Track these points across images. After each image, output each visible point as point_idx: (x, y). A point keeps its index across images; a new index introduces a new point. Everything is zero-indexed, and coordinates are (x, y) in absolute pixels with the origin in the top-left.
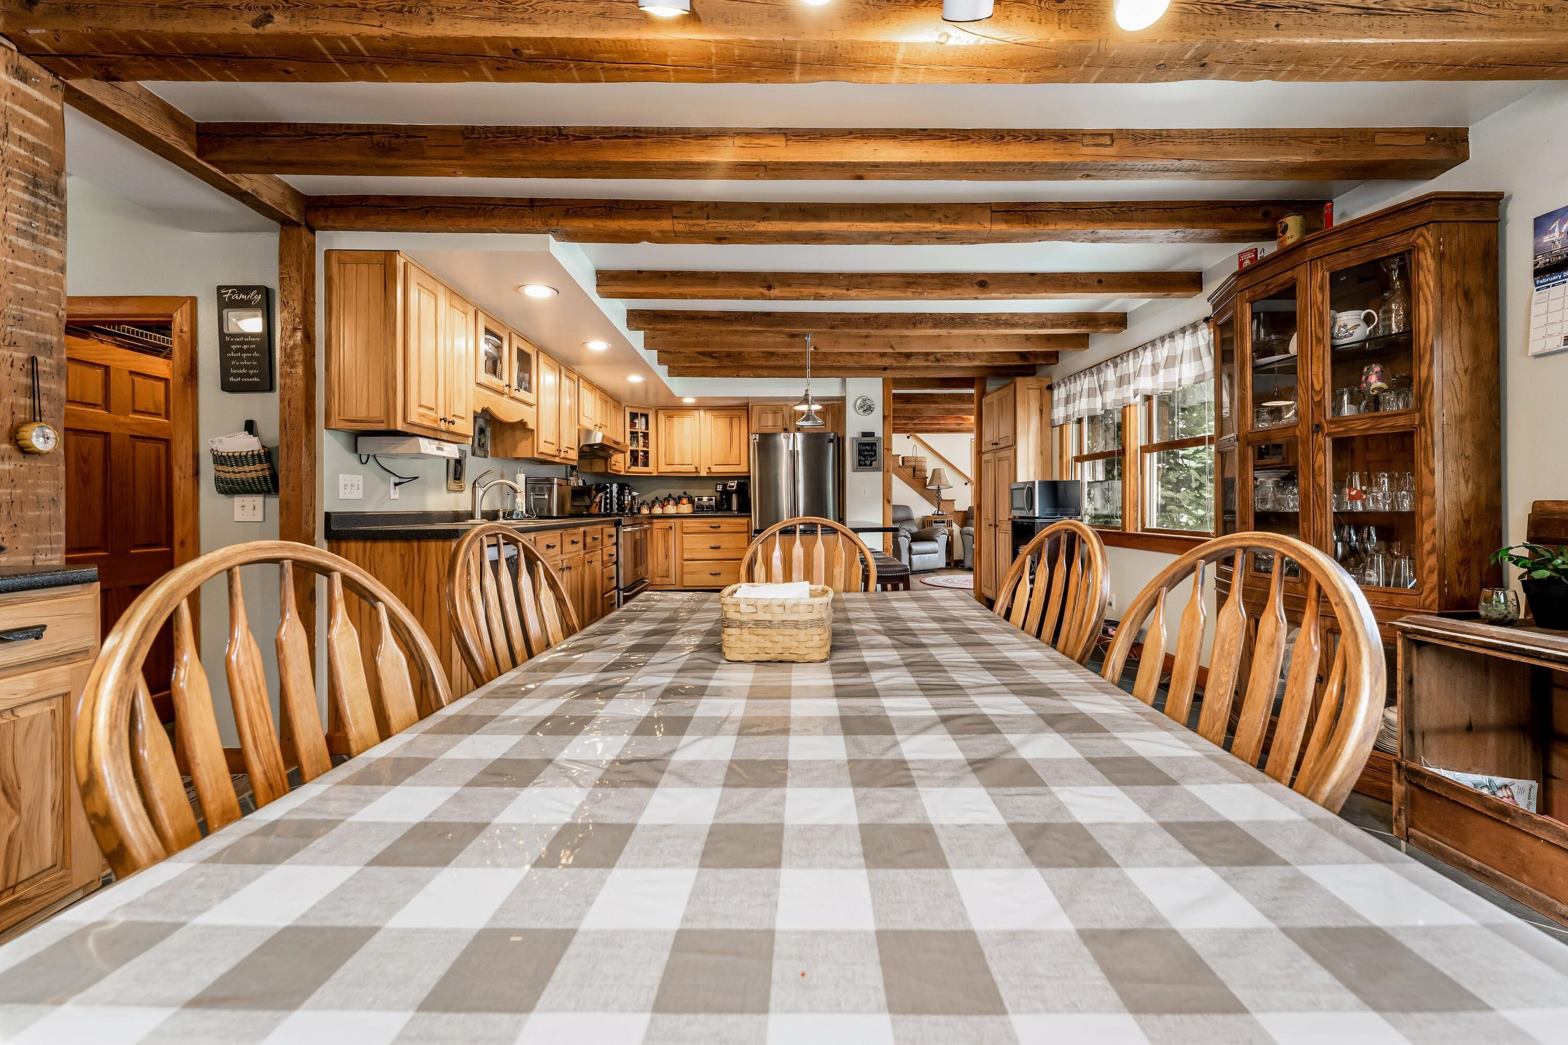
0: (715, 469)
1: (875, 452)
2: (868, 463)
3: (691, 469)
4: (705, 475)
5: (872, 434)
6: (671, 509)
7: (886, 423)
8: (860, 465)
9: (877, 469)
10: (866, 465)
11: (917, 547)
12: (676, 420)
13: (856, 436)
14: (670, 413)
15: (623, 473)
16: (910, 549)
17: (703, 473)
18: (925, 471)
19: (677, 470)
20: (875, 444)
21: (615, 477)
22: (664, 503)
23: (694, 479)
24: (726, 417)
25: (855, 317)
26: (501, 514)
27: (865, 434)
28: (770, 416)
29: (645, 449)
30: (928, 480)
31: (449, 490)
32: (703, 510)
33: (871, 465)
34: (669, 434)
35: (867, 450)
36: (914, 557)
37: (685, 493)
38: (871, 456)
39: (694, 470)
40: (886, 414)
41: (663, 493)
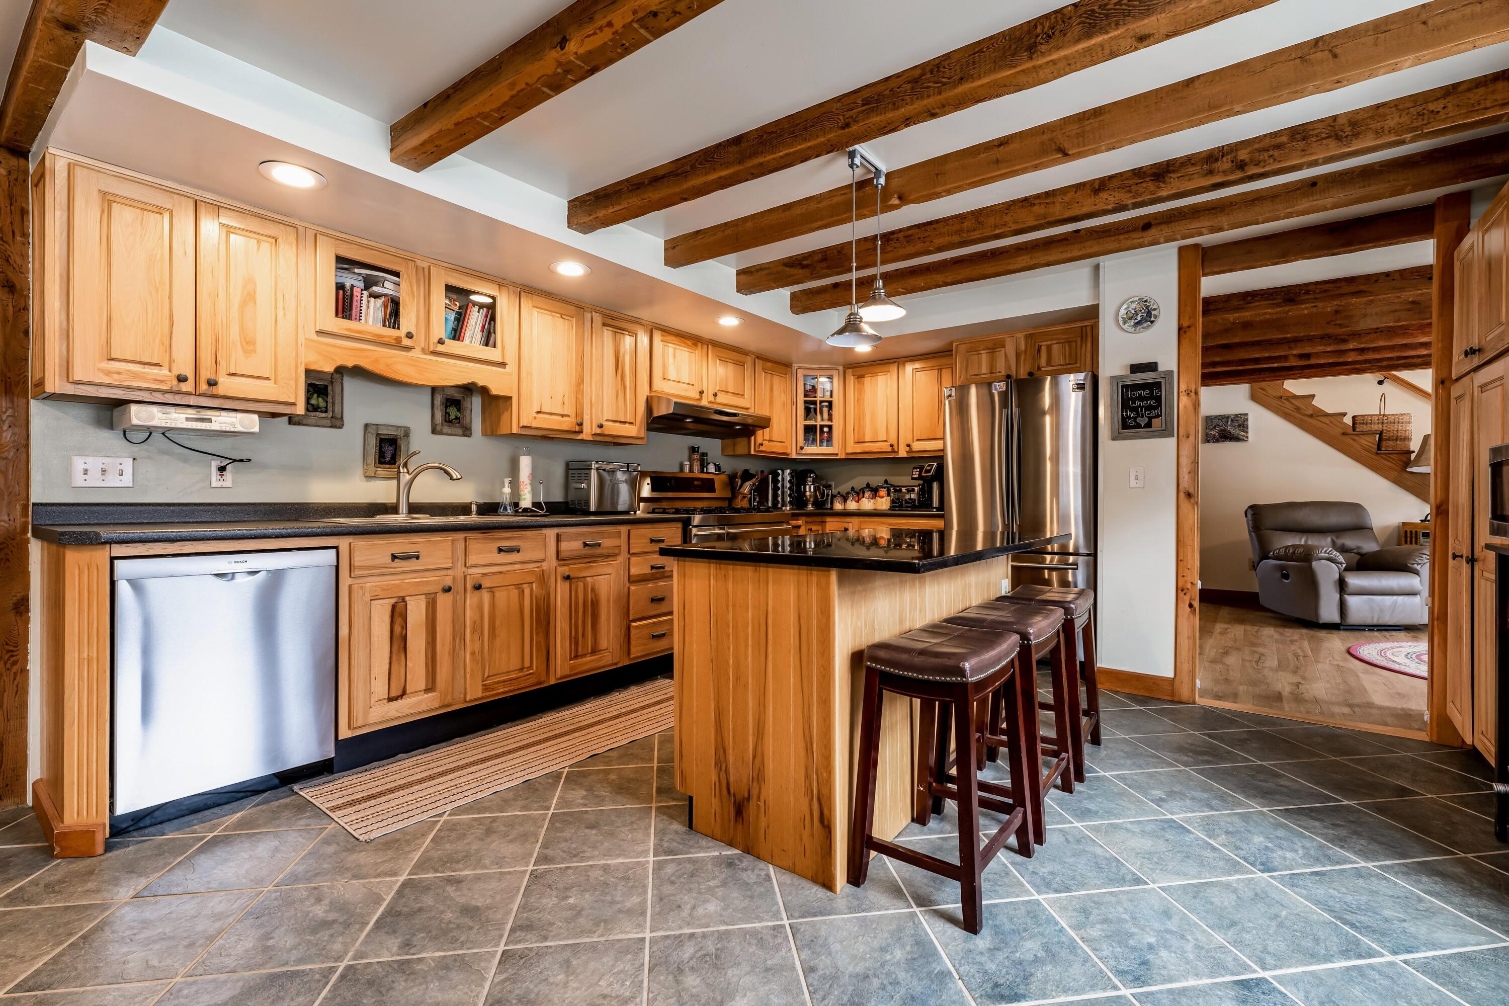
0: (917, 446)
1: (1158, 399)
2: (1143, 421)
3: (885, 447)
4: (905, 455)
5: (1152, 367)
6: (867, 504)
7: (1185, 342)
8: (1125, 426)
9: (1166, 432)
10: (1138, 426)
11: (1355, 581)
12: (867, 380)
13: (1118, 372)
14: (860, 371)
15: (794, 456)
16: (1342, 585)
17: (902, 453)
18: (1407, 439)
19: (867, 450)
20: (1158, 385)
21: (783, 461)
22: (858, 494)
23: (891, 461)
24: (931, 369)
25: (893, 84)
26: (474, 507)
27: (1136, 368)
28: (984, 357)
29: (829, 423)
30: (1413, 456)
31: (368, 477)
32: (901, 506)
33: (1149, 425)
34: (859, 401)
35: (1140, 398)
36: (1353, 601)
37: (886, 482)
38: (1149, 408)
39: (890, 449)
40: (1185, 324)
41: (859, 482)
